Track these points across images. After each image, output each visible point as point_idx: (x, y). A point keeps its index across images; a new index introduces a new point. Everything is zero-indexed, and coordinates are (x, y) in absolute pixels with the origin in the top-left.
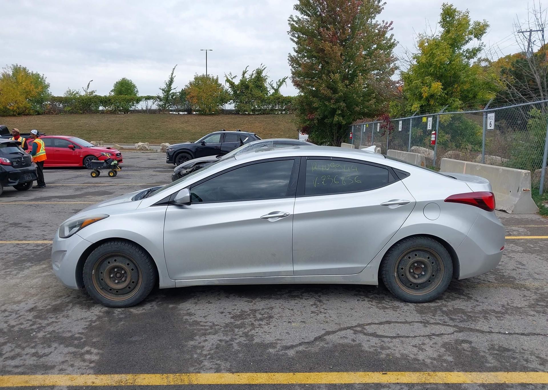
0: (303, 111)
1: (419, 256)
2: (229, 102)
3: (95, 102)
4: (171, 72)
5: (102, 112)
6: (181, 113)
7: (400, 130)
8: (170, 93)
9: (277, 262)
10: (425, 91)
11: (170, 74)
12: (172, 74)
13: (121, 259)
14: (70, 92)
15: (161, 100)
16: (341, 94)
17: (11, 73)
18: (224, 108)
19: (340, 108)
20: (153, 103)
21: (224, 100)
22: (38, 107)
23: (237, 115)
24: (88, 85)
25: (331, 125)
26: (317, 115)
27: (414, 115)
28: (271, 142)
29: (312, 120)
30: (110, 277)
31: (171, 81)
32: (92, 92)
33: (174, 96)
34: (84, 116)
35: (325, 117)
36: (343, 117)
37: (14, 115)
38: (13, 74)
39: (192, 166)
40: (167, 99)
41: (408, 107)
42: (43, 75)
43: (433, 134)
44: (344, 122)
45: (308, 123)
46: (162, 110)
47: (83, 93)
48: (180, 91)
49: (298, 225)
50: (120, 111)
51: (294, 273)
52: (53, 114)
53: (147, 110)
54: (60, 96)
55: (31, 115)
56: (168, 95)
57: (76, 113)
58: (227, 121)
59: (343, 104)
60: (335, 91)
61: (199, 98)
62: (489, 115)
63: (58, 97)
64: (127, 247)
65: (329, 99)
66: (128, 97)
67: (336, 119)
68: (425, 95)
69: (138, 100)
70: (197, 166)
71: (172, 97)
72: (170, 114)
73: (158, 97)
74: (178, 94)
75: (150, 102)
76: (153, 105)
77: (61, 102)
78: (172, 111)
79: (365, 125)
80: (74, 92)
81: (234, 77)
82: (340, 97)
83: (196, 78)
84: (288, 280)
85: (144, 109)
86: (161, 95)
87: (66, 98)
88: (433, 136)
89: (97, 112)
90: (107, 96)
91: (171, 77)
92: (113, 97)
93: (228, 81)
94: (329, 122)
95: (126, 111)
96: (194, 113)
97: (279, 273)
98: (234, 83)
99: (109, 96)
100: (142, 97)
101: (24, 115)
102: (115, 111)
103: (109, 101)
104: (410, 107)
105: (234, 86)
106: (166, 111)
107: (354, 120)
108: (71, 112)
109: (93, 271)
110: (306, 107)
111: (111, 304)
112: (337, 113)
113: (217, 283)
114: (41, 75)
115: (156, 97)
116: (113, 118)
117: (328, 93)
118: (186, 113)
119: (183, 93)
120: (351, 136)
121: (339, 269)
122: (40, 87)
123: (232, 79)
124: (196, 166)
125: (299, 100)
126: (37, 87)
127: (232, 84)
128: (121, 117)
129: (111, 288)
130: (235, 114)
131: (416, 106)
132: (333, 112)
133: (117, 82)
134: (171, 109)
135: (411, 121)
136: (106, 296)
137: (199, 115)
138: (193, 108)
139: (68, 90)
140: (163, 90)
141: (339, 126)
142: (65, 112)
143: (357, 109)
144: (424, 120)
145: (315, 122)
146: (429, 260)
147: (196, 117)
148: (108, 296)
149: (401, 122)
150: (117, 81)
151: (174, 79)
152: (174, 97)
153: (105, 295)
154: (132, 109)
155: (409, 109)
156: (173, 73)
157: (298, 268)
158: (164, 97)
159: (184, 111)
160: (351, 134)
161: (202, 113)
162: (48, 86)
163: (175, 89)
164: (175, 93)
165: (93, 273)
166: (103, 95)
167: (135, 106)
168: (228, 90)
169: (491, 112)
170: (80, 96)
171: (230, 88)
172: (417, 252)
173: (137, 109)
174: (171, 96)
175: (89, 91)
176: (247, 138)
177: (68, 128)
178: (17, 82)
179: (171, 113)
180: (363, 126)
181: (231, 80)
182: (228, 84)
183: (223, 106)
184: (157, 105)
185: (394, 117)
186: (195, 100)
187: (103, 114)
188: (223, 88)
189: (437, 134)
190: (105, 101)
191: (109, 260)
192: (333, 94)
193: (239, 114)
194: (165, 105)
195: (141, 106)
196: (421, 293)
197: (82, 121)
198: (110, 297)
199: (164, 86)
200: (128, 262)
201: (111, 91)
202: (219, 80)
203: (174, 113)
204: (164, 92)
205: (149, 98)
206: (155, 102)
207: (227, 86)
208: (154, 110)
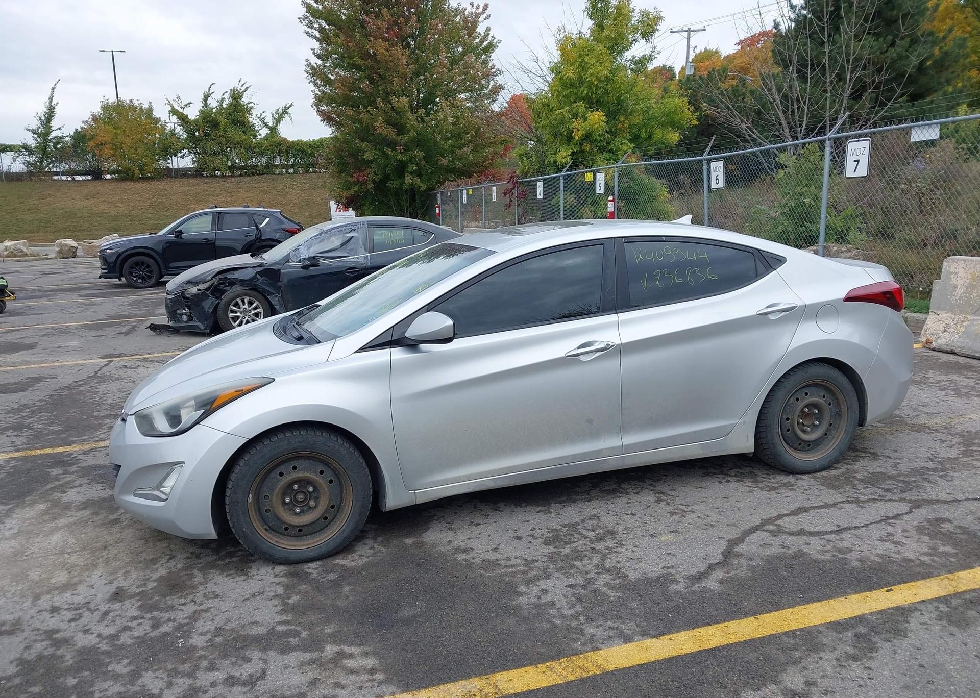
0: (343, 167)
1: (812, 396)
2: (181, 153)
4: (49, 95)
6: (78, 178)
7: (540, 196)
8: (50, 137)
9: (594, 433)
10: (579, 128)
11: (47, 99)
12: (51, 99)
13: (306, 463)
15: (31, 152)
16: (413, 134)
18: (170, 166)
19: (414, 160)
20: (14, 159)
21: (169, 148)
23: (198, 179)
25: (398, 193)
26: (371, 175)
27: (565, 169)
28: (363, 223)
29: (365, 183)
30: (284, 503)
31: (50, 114)
33: (58, 143)
35: (386, 178)
36: (420, 176)
39: (209, 278)
40: (45, 151)
41: (549, 157)
43: (611, 201)
44: (423, 187)
45: (356, 188)
46: (33, 175)
48: (72, 134)
49: (629, 362)
51: (625, 449)
56: (45, 140)
59: (418, 153)
60: (401, 129)
61: (116, 147)
62: (713, 165)
64: (320, 439)
65: (393, 145)
67: (408, 179)
68: (577, 136)
70: (221, 276)
71: (55, 146)
72: (54, 180)
73: (25, 147)
74: (68, 139)
75: (7, 157)
76: (15, 164)
78: (57, 174)
79: (465, 192)
81: (186, 105)
82: (412, 140)
83: (105, 108)
84: (613, 463)
86: (31, 141)
88: (610, 204)
91: (48, 104)
93: (174, 112)
94: (394, 186)
96: (108, 177)
97: (598, 453)
98: (187, 117)
104: (553, 156)
105: (188, 122)
106: (44, 175)
107: (441, 183)
109: (251, 495)
110: (350, 160)
111: (293, 557)
112: (410, 169)
113: (491, 485)
115: (21, 146)
117: (390, 132)
118: (89, 177)
119: (80, 137)
120: (437, 212)
121: (696, 432)
123: (182, 108)
124: (217, 278)
125: (335, 146)
127: (183, 120)
129: (288, 524)
130: (196, 176)
131: (563, 155)
132: (401, 168)
134: (54, 170)
135: (562, 181)
136: (278, 542)
137: (118, 180)
138: (105, 166)
140: (34, 132)
141: (413, 192)
143: (444, 162)
144: (589, 177)
145: (369, 187)
146: (825, 400)
147: (113, 185)
148: (282, 542)
149: (540, 184)
151: (57, 110)
152: (59, 146)
153: (276, 541)
155: (552, 160)
156: (53, 96)
157: (630, 439)
158: (37, 147)
159: (85, 174)
160: (437, 209)
161: (125, 176)
163: (60, 129)
164: (61, 138)
165: (250, 501)
168: (175, 130)
169: (716, 160)
171: (180, 125)
172: (808, 388)
174: (52, 145)
176: (267, 220)
179: (56, 177)
180: (462, 194)
181: (180, 110)
182: (174, 119)
183: (169, 161)
184: (23, 163)
185: (525, 175)
186: (107, 151)
188: (164, 127)
189: (616, 200)
191: (282, 469)
192: (398, 135)
193: (202, 175)
194: (41, 162)
196: (816, 457)
198: (286, 543)
199: (35, 124)
200: (320, 467)
202: (154, 111)
203: (64, 178)
204: (36, 136)
205: (3, 149)
206: (18, 157)
207: (172, 123)
208: (16, 173)
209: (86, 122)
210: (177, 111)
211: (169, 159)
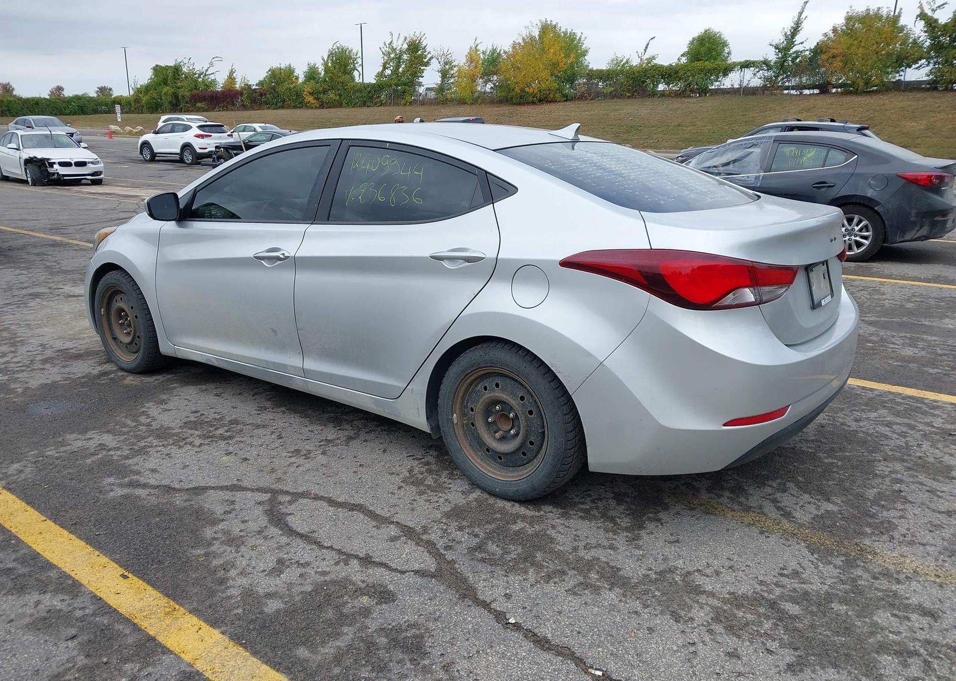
1: (504, 390)
2: (918, 63)
3: (653, 77)
4: (799, 10)
5: (663, 94)
6: (807, 92)
8: (791, 52)
11: (796, 14)
12: (801, 13)
13: (126, 297)
14: (617, 60)
15: (769, 68)
17: (536, 33)
18: (902, 78)
20: (755, 74)
21: (904, 60)
22: (567, 89)
23: (928, 93)
24: (647, 47)
30: (119, 324)
31: (795, 30)
32: (650, 60)
33: (797, 57)
34: (630, 101)
37: (533, 103)
38: (539, 36)
40: (782, 65)
42: (582, 33)
46: (768, 89)
47: (635, 62)
48: (812, 47)
50: (692, 91)
51: (305, 373)
52: (586, 99)
53: (741, 87)
54: (600, 68)
55: (556, 102)
56: (785, 56)
57: (621, 97)
58: (901, 104)
61: (847, 61)
63: (597, 70)
64: (124, 281)
66: (708, 65)
69: (727, 70)
71: (793, 61)
72: (784, 94)
73: (766, 62)
74: (807, 53)
75: (748, 73)
76: (753, 79)
77: (601, 79)
78: (788, 88)
80: (622, 60)
81: (939, 7)
83: (849, 19)
85: (736, 86)
86: (772, 56)
87: (608, 71)
89: (654, 94)
90: (674, 64)
91: (796, 19)
92: (684, 66)
93: (922, 16)
95: (704, 91)
96: (834, 90)
97: (284, 367)
98: (936, 21)
99: (677, 64)
100: (734, 63)
101: (547, 102)
102: (683, 92)
103: (676, 73)
105: (935, 27)
106: (776, 90)
108: (614, 96)
109: (102, 309)
114: (578, 35)
115: (762, 62)
116: (677, 103)
118: (816, 91)
119: (818, 50)
122: (572, 55)
123: (933, 10)
126: (567, 56)
127: (931, 24)
128: (694, 104)
129: (120, 340)
130: (928, 90)
133: (694, 38)
134: (787, 84)
137: (842, 94)
138: (833, 80)
139: (613, 57)
140: (776, 47)
142: (605, 96)
146: (522, 404)
147: (833, 99)
150: (696, 35)
151: (805, 25)
152: (798, 60)
153: (115, 349)
154: (713, 87)
156: (803, 11)
158: (775, 63)
159: (813, 88)
161: (850, 90)
162: (585, 53)
163: (802, 43)
164: (801, 52)
166: (666, 64)
167: (719, 81)
168: (919, 38)
170: (631, 67)
171: (925, 32)
172: (501, 379)
173: (722, 87)
174: (790, 59)
175: (647, 56)
177: (600, 122)
178: (543, 49)
179: (786, 92)
181: (929, 13)
182: (921, 24)
183: (902, 73)
184: (761, 78)
186: (837, 63)
187: (664, 98)
188: (907, 36)
190: (669, 74)
191: (116, 297)
193: (936, 89)
194: (777, 77)
195: (731, 81)
196: (504, 477)
197: (625, 111)
198: (119, 352)
199: (780, 39)
200: (131, 304)
201: (682, 55)
202: (901, 18)
203: (793, 92)
204: (777, 51)
205: (748, 65)
206: (758, 72)
207: (918, 30)
208: (753, 87)
209: (825, 35)
210: (926, 15)
211: (902, 70)
